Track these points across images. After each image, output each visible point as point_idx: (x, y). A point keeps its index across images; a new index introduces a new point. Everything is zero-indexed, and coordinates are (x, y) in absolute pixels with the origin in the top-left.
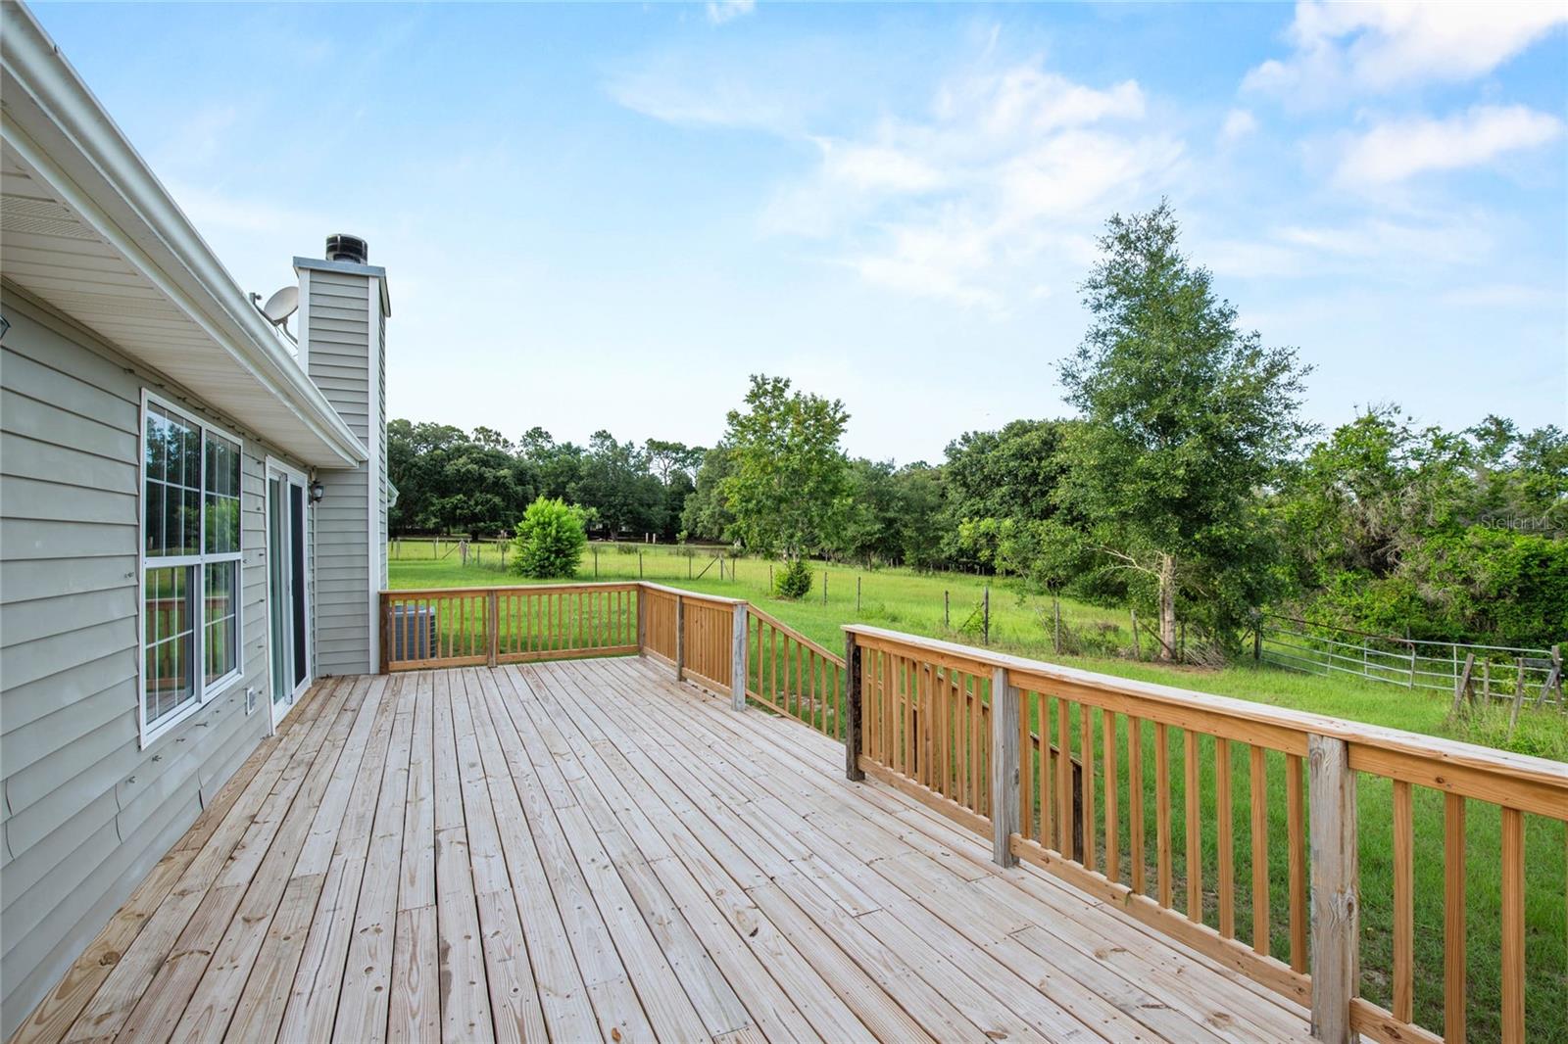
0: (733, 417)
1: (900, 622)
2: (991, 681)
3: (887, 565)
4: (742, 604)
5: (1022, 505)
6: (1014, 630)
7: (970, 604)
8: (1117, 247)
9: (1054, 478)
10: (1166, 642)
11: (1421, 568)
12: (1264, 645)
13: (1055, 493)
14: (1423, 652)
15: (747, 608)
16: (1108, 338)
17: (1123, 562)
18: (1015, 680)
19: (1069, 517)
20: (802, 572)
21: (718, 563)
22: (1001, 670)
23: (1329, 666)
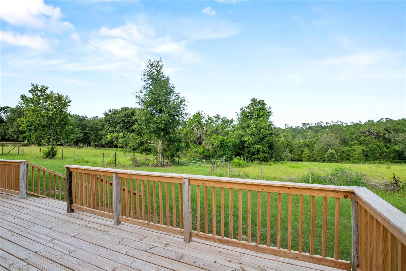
0: (23, 97)
1: (89, 163)
2: (112, 176)
3: (85, 146)
4: (24, 162)
5: (126, 129)
6: (123, 162)
7: (111, 156)
8: (150, 67)
9: (134, 123)
10: (160, 162)
11: (206, 143)
12: (180, 160)
13: (134, 126)
14: (206, 159)
15: (27, 163)
16: (147, 89)
17: (150, 143)
18: (119, 175)
19: (138, 132)
20: (53, 150)
21: (16, 148)
22: (115, 174)
23: (191, 163)
